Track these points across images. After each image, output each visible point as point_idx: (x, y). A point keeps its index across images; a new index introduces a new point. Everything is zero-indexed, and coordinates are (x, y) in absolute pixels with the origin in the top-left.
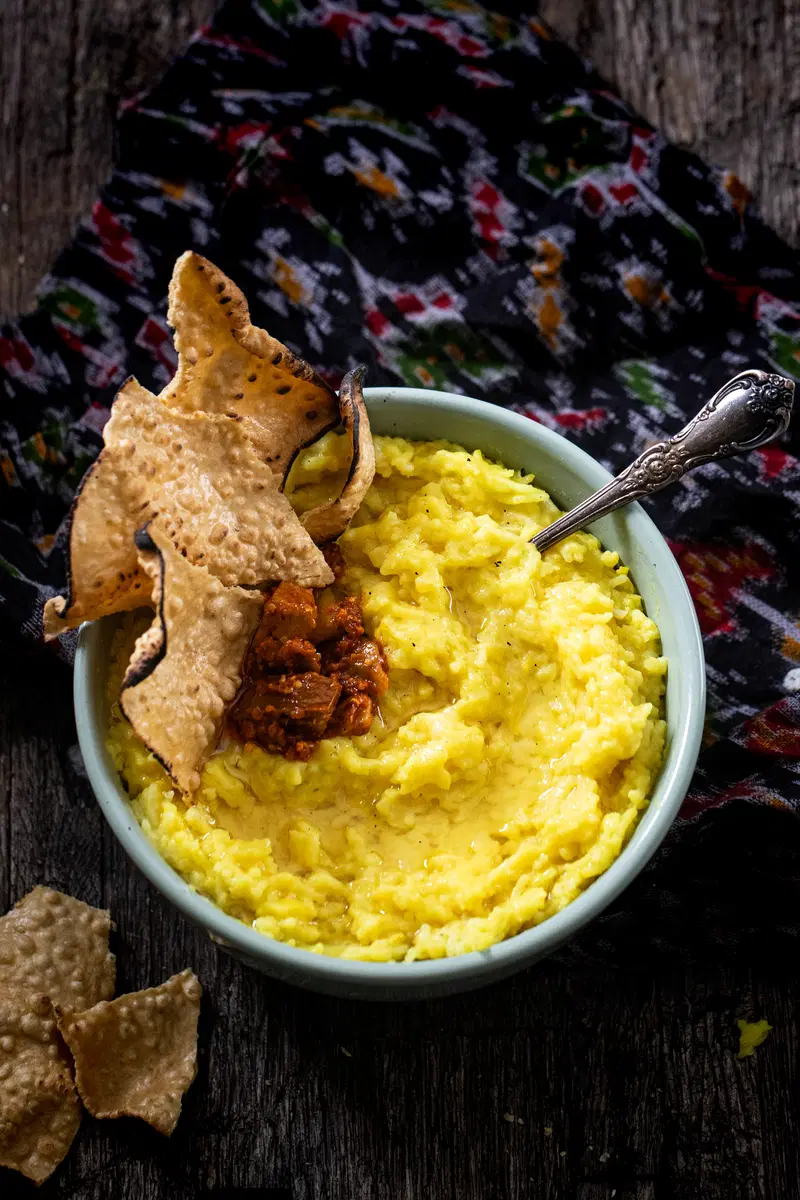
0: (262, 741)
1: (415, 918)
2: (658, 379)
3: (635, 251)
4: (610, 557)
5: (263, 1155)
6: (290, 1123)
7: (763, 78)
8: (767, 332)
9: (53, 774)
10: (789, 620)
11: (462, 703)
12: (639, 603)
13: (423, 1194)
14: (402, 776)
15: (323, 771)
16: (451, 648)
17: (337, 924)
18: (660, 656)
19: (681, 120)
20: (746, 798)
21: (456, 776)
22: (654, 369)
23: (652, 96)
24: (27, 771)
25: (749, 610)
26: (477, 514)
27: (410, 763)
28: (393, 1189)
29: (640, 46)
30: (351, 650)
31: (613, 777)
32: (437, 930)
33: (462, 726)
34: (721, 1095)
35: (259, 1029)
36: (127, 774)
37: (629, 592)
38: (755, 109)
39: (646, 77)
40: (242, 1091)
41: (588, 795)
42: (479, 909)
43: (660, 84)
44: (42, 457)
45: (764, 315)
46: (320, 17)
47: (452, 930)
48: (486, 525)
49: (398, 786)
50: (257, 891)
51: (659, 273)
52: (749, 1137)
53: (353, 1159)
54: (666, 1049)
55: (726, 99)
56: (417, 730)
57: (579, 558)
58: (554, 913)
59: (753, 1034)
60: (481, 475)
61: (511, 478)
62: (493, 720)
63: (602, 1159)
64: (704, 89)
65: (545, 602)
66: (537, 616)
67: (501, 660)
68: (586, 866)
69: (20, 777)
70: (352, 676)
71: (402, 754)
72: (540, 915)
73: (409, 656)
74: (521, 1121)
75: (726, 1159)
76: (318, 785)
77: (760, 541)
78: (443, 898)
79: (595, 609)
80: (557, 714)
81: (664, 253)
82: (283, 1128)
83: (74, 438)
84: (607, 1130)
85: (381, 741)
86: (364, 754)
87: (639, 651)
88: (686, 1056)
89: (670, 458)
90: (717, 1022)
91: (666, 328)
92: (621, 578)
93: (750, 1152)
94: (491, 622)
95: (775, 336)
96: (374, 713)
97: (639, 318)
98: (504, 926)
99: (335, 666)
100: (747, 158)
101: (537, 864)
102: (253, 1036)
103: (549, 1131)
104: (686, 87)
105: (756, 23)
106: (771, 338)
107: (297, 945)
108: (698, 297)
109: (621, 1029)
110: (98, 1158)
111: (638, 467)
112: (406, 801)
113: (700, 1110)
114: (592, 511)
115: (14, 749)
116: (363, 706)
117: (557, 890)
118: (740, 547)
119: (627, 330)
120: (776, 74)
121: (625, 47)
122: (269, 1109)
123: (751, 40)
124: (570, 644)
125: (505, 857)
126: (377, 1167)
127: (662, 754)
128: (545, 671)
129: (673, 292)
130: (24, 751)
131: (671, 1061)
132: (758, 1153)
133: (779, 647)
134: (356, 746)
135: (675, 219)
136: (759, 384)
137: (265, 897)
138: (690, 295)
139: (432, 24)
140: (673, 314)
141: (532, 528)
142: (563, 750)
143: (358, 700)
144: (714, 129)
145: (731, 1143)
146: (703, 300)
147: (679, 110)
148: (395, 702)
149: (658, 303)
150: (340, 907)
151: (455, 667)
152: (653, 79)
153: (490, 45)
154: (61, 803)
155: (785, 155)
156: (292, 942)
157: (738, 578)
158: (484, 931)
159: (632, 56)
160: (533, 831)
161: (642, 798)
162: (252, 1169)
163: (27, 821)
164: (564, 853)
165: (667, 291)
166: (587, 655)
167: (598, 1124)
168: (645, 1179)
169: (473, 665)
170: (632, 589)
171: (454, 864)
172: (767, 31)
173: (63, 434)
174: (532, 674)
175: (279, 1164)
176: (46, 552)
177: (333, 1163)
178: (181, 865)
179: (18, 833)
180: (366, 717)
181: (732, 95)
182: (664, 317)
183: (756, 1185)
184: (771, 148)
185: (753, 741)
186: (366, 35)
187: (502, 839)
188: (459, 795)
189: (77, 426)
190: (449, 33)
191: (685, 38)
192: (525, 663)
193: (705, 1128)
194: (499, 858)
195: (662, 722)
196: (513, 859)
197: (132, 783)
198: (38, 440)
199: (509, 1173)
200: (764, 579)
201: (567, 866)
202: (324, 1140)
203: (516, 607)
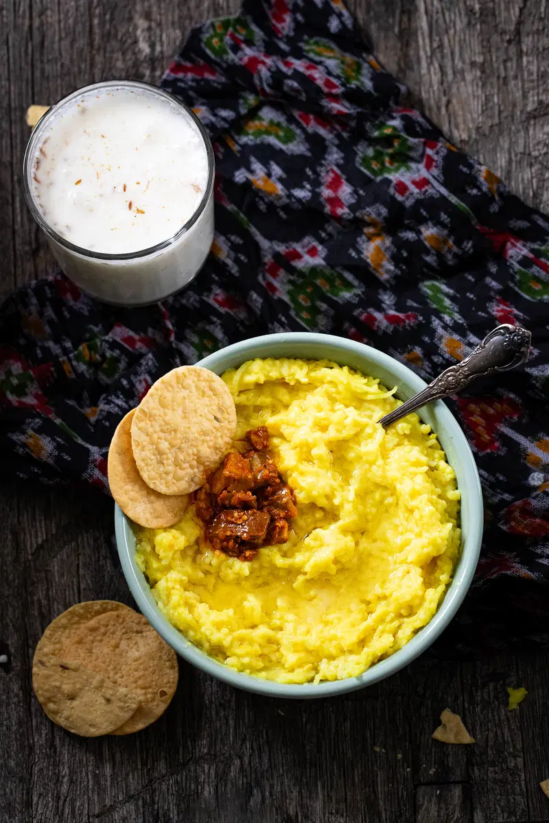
0: (224, 550)
1: (318, 654)
2: (448, 296)
3: (431, 219)
4: (426, 428)
5: (235, 776)
6: (250, 756)
7: (510, 97)
8: (513, 269)
9: (103, 552)
10: (530, 441)
11: (340, 523)
12: (443, 456)
13: (328, 795)
14: (307, 568)
15: (262, 567)
16: (333, 490)
17: (274, 658)
18: (457, 489)
19: (462, 126)
20: (509, 572)
21: (339, 566)
22: (444, 288)
23: (443, 111)
24: (88, 551)
25: (506, 436)
26: (347, 406)
27: (312, 562)
28: (310, 792)
29: (436, 79)
30: (274, 493)
31: (431, 566)
32: (332, 662)
33: (341, 536)
34: (499, 733)
35: (230, 702)
36: (148, 573)
37: (437, 448)
38: (506, 118)
39: (440, 99)
40: (222, 738)
41: (416, 578)
42: (356, 648)
43: (449, 102)
44: (87, 358)
45: (511, 257)
46: (241, 59)
47: (340, 661)
48: (352, 413)
49: (305, 574)
50: (226, 643)
51: (446, 232)
52: (515, 757)
53: (287, 776)
54: (466, 705)
55: (489, 112)
56: (315, 540)
57: (407, 432)
58: (399, 649)
59: (517, 696)
60: (348, 384)
61: (366, 384)
62: (360, 531)
63: (431, 772)
64: (476, 106)
65: (389, 460)
66: (384, 470)
67: (363, 495)
68: (415, 621)
69: (84, 555)
70: (276, 508)
71: (307, 554)
72: (391, 650)
73: (309, 497)
74: (383, 750)
75: (502, 770)
76: (258, 574)
77: (512, 396)
78: (334, 642)
79: (417, 464)
80: (397, 526)
81: (449, 220)
82: (246, 759)
83: (105, 345)
84: (433, 754)
85: (295, 545)
86: (285, 555)
87: (443, 486)
88: (478, 709)
89: (459, 375)
90: (495, 688)
91: (450, 263)
92: (432, 441)
93: (516, 766)
94: (357, 472)
95: (520, 271)
96: (290, 529)
97: (435, 258)
98: (370, 659)
99: (266, 503)
100: (502, 149)
101: (388, 619)
102: (227, 705)
103: (400, 756)
104: (464, 104)
105: (505, 61)
106: (516, 273)
107: (251, 673)
108: (470, 245)
109: (440, 694)
110: (140, 782)
111: (440, 381)
112: (311, 582)
113: (487, 741)
114: (414, 405)
115: (80, 539)
116: (283, 528)
117: (400, 634)
118: (500, 399)
119: (427, 265)
120: (519, 94)
121: (426, 78)
122: (238, 747)
123: (503, 75)
124: (404, 487)
125: (370, 613)
126: (301, 780)
127: (459, 550)
128: (389, 500)
129: (455, 243)
130: (85, 539)
131: (469, 712)
132: (521, 766)
133: (525, 459)
134: (280, 550)
135: (454, 199)
136: (511, 333)
137: (231, 646)
138: (465, 244)
139: (308, 68)
140: (455, 255)
141: (380, 413)
142: (401, 549)
143: (280, 524)
144: (481, 131)
145: (505, 761)
146: (473, 246)
147: (460, 120)
148: (301, 522)
149: (446, 248)
150: (275, 647)
151: (336, 501)
152: (444, 100)
153: (343, 85)
154: (109, 569)
155: (525, 147)
156: (248, 671)
157: (500, 417)
158: (358, 664)
159: (431, 85)
160: (385, 597)
161: (448, 578)
162: (229, 785)
163: (89, 582)
164: (404, 612)
165: (451, 242)
166: (414, 494)
167: (428, 751)
168: (455, 783)
169: (346, 499)
170: (439, 447)
171: (340, 619)
172: (512, 65)
173: (99, 344)
174: (381, 502)
175: (245, 780)
176: (93, 419)
177: (276, 778)
178: (181, 628)
179: (84, 589)
180: (285, 534)
181: (492, 108)
182: (450, 257)
183: (520, 785)
184: (516, 142)
185: (512, 527)
186: (269, 74)
187: (368, 603)
188: (341, 577)
189: (107, 338)
190: (318, 75)
191: (462, 72)
192: (377, 496)
193: (490, 752)
194: (366, 614)
195: (458, 529)
196: (374, 616)
197: (151, 577)
198: (84, 348)
199: (377, 781)
200: (515, 418)
201: (405, 620)
202: (270, 766)
203: (372, 463)
